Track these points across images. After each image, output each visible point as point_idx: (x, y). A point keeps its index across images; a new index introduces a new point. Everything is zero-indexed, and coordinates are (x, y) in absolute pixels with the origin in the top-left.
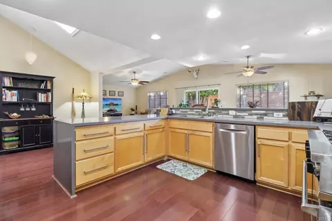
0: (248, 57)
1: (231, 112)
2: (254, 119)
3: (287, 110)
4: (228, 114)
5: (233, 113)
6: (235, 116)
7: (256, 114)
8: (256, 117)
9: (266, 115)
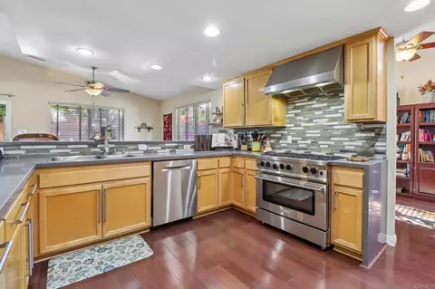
0: (94, 68)
1: (140, 147)
2: (167, 153)
3: (193, 142)
4: (137, 149)
5: (144, 147)
6: (146, 152)
7: (169, 148)
8: (168, 150)
9: (177, 147)
